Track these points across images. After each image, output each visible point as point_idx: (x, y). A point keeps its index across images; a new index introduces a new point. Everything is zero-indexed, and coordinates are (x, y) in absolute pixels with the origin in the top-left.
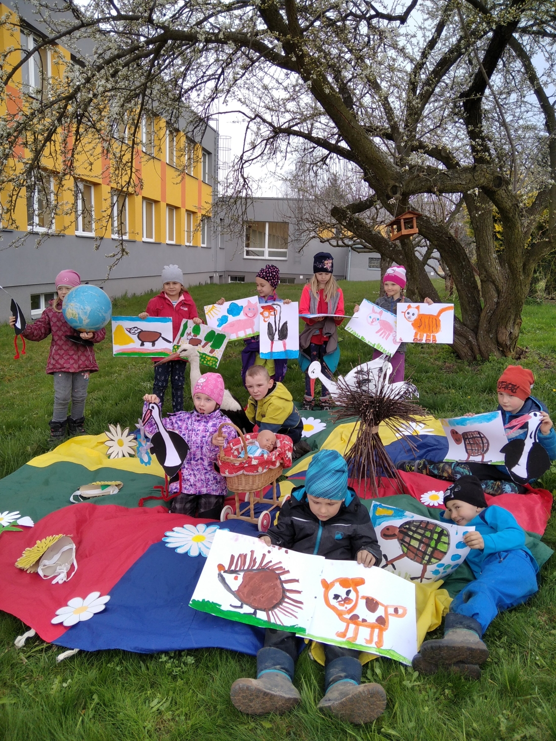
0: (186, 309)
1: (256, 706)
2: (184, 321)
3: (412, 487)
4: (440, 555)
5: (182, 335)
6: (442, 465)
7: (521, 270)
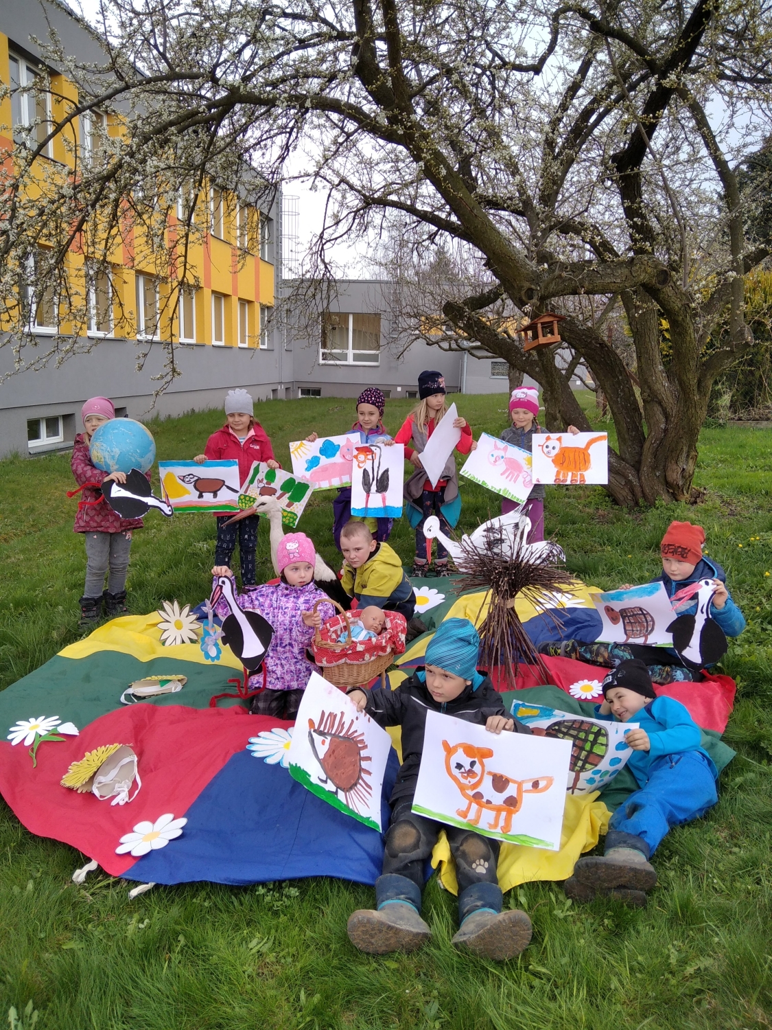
0: (258, 447)
1: (378, 943)
2: (255, 464)
3: (558, 676)
4: (597, 759)
5: (252, 482)
6: (595, 647)
7: (695, 388)
